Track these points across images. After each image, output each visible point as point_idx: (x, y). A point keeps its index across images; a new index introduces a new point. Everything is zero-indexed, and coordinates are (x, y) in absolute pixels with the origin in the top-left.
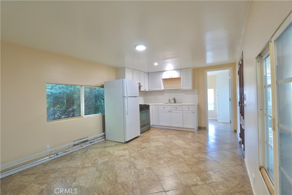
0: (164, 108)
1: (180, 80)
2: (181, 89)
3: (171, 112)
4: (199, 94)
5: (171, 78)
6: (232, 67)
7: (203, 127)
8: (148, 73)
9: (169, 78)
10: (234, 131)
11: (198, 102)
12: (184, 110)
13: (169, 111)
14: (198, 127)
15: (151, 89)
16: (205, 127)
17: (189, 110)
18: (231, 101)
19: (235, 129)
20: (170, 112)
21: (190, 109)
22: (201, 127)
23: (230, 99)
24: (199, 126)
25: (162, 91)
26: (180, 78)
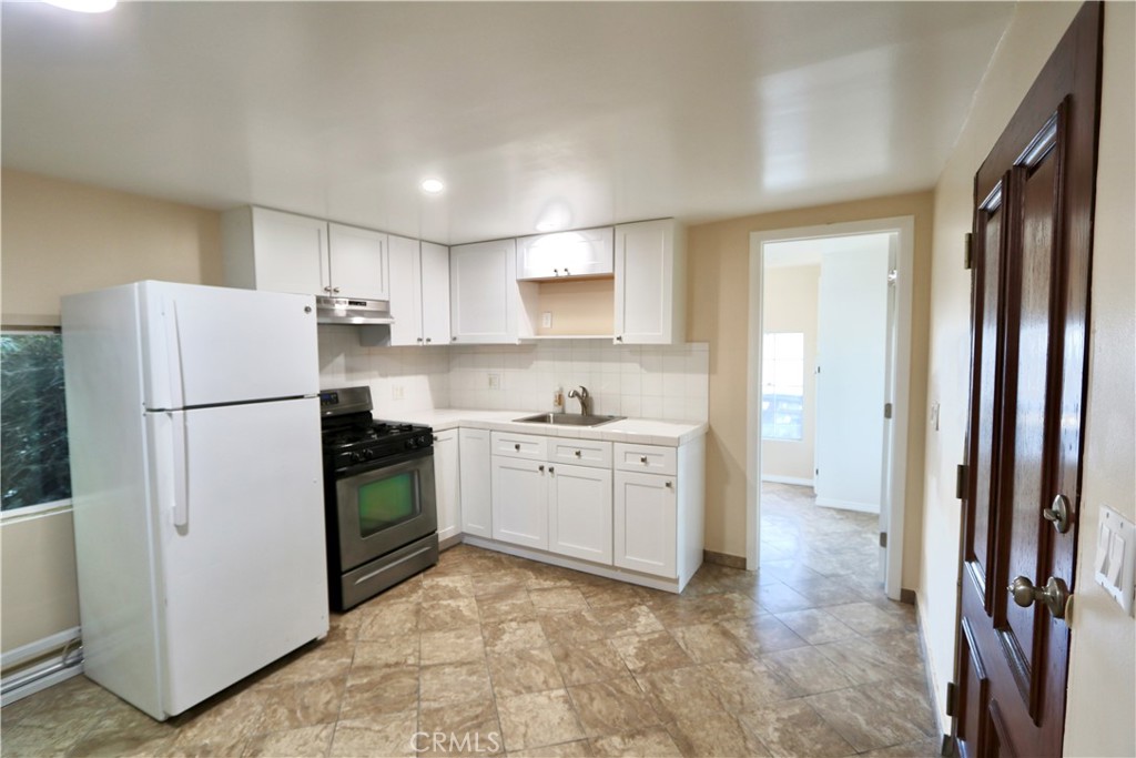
0: (517, 447)
1: (612, 288)
2: (616, 342)
3: (551, 470)
4: (712, 369)
5: (562, 274)
6: (910, 220)
7: (729, 557)
8: (450, 247)
9: (553, 275)
10: (897, 596)
11: (705, 419)
12: (616, 467)
13: (541, 468)
14: (705, 553)
15: (465, 338)
16: (742, 556)
17: (645, 469)
18: (891, 421)
19: (907, 587)
20: (546, 469)
21: (654, 464)
22: (721, 556)
23: (888, 409)
24: (707, 549)
25: (514, 345)
26: (610, 278)
